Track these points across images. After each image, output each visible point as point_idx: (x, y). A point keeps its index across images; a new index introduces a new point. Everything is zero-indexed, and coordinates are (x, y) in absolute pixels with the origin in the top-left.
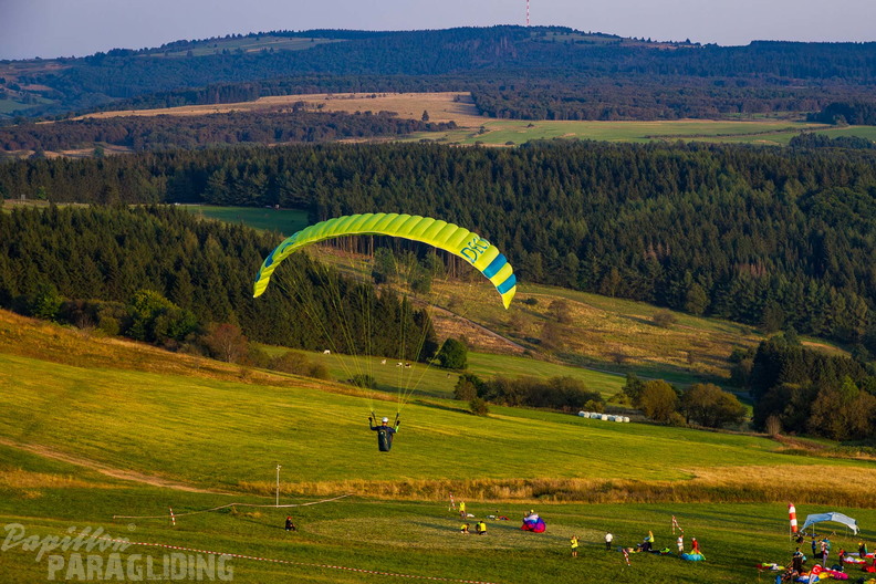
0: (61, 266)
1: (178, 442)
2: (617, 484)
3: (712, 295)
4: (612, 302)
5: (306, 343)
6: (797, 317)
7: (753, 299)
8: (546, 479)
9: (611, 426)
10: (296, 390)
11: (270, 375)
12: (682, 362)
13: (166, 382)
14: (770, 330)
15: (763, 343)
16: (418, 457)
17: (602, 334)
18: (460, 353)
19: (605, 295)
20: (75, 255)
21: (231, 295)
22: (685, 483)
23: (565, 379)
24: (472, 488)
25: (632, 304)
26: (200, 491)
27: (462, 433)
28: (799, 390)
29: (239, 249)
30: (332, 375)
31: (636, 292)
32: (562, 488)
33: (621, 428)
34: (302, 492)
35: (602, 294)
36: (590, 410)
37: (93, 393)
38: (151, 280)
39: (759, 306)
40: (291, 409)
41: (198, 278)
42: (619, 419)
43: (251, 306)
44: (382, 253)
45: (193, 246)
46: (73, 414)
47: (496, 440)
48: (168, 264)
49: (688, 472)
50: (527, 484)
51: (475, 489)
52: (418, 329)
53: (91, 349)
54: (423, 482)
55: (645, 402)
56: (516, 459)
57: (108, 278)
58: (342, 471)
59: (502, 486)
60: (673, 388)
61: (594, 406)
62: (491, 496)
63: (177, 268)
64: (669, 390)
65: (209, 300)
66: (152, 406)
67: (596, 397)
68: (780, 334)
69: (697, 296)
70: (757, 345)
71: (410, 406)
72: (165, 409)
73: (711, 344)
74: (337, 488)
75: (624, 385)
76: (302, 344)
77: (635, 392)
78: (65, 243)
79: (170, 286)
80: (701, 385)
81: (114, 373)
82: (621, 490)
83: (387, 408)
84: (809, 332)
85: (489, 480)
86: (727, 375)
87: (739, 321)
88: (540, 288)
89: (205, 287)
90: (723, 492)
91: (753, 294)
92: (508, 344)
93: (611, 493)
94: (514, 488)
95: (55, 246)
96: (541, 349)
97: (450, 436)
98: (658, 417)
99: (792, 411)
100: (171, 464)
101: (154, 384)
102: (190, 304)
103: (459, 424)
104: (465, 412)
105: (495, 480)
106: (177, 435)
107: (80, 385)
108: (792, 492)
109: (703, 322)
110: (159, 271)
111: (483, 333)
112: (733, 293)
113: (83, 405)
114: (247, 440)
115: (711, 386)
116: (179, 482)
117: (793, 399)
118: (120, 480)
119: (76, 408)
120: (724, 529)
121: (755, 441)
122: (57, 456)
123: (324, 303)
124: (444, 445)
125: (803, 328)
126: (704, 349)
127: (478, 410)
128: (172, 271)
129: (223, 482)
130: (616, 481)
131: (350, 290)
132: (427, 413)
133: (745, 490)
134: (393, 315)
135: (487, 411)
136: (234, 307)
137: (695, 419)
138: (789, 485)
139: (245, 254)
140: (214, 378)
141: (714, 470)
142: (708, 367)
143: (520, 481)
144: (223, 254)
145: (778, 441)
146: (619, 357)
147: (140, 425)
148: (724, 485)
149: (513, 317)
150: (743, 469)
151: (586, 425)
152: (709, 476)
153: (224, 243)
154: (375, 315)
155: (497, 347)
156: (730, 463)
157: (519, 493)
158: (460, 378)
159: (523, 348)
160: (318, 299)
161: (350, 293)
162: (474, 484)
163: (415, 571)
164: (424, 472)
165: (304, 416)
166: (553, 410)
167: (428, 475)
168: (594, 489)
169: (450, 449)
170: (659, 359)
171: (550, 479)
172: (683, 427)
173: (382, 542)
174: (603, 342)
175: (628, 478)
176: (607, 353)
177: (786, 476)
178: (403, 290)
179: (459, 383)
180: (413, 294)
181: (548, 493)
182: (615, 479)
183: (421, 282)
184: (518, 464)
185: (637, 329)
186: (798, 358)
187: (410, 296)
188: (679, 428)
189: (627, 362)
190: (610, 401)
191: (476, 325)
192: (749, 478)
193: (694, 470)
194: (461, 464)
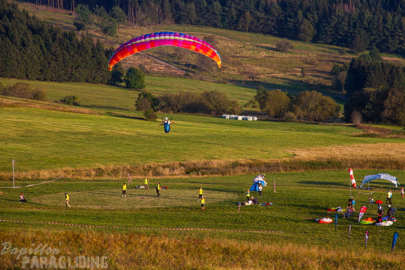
2: (243, 162)
3: (317, 27)
4: (247, 35)
5: (30, 76)
6: (378, 40)
7: (346, 29)
8: (195, 161)
9: (245, 124)
10: (23, 109)
11: (4, 100)
12: (297, 75)
14: (359, 50)
15: (353, 60)
16: (108, 151)
17: (240, 59)
18: (139, 77)
19: (242, 30)
22: (288, 160)
23: (212, 92)
24: (144, 170)
25: (261, 36)
28: (375, 92)
30: (49, 97)
31: (263, 27)
32: (204, 167)
33: (251, 125)
34: (30, 177)
35: (239, 30)
36: (230, 113)
39: (351, 33)
42: (250, 118)
44: (81, 8)
49: (290, 152)
50: (181, 165)
51: (146, 171)
54: (111, 167)
55: (268, 106)
56: (175, 149)
58: (57, 162)
59: (164, 167)
60: (287, 95)
61: (233, 110)
62: (157, 174)
64: (285, 96)
67: (234, 104)
68: (367, 52)
69: (306, 28)
70: (349, 61)
71: (102, 117)
73: (318, 62)
74: (54, 174)
75: (255, 94)
76: (27, 76)
77: (262, 100)
80: (307, 92)
82: (244, 166)
83: (87, 119)
84: (387, 51)
85: (156, 163)
86: (329, 84)
87: (338, 45)
88: (195, 28)
90: (313, 164)
91: (346, 24)
92: (174, 69)
93: (237, 169)
94: (172, 168)
96: (197, 71)
97: (130, 136)
98: (279, 117)
99: (370, 107)
103: (136, 127)
104: (141, 119)
105: (160, 163)
109: (312, 47)
111: (155, 63)
112: (332, 25)
115: (315, 92)
117: (371, 99)
120: (310, 188)
121: (344, 128)
123: (41, 46)
124: (126, 142)
125: (383, 47)
126: (311, 66)
127: (149, 117)
130: (242, 160)
131: (59, 36)
132: (114, 121)
133: (328, 162)
134: (90, 52)
135: (156, 117)
138: (359, 158)
141: (308, 150)
142: (316, 79)
143: (177, 163)
145: (360, 128)
146: (252, 75)
148: (314, 159)
149: (176, 50)
150: (328, 148)
151: (227, 124)
152: (304, 154)
154: (77, 53)
155: (166, 72)
156: (320, 144)
157: (175, 171)
158: (139, 95)
159: (184, 72)
160: (36, 44)
161: (59, 38)
162: (146, 166)
163: (105, 223)
164: (112, 160)
165: (30, 127)
166: (205, 115)
167: (115, 162)
168: (226, 166)
169: (130, 145)
170: (281, 75)
171: (196, 161)
172: (295, 122)
173: (84, 207)
174: (241, 64)
175: (249, 158)
176: (244, 72)
177: (358, 151)
178: (97, 34)
179: (138, 99)
180: (104, 36)
181: (195, 170)
182: (240, 159)
183: (109, 27)
184: (176, 152)
185: (265, 54)
186: (378, 69)
187: (102, 38)
188: (292, 123)
189: (258, 78)
190: (245, 106)
191: (150, 57)
192: (332, 154)
193: (294, 150)
194: (137, 154)
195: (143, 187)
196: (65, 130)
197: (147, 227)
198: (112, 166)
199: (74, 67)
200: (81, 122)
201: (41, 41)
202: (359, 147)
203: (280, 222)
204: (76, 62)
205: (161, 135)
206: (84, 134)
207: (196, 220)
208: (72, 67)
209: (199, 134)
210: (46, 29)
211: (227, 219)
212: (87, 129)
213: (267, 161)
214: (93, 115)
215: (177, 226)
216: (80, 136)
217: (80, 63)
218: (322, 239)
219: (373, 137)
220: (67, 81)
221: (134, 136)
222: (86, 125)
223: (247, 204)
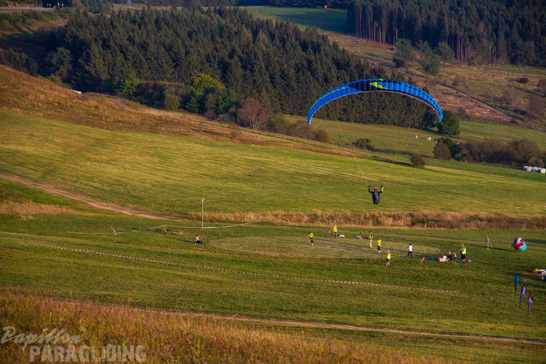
0: (141, 55)
1: (154, 183)
2: (483, 216)
8: (426, 212)
10: (272, 147)
11: (259, 136)
13: (168, 141)
16: (334, 196)
20: (153, 48)
21: (272, 77)
24: (365, 218)
26: (158, 218)
27: (382, 180)
29: (283, 41)
32: (435, 219)
34: (233, 220)
36: (532, 165)
37: (106, 148)
38: (210, 66)
40: (257, 161)
41: (247, 64)
43: (288, 86)
44: (402, 43)
45: (247, 39)
46: (83, 163)
47: (406, 184)
48: (224, 53)
50: (411, 215)
51: (367, 219)
53: (123, 117)
54: (329, 214)
56: (412, 198)
57: (177, 65)
58: (272, 205)
59: (389, 217)
61: (536, 162)
62: (378, 223)
63: (231, 56)
65: (254, 81)
66: (148, 158)
72: (156, 160)
74: (261, 217)
78: (145, 38)
79: (225, 70)
81: (130, 135)
82: (481, 220)
83: (339, 161)
85: (382, 212)
88: (532, 69)
89: (252, 71)
93: (472, 225)
95: (137, 39)
96: (526, 118)
100: (143, 198)
101: (159, 142)
102: (240, 84)
103: (386, 173)
104: (406, 164)
105: (386, 212)
106: (157, 178)
107: (100, 142)
110: (217, 59)
111: (479, 107)
113: (94, 156)
114: (209, 182)
116: (146, 212)
118: (102, 210)
119: (89, 159)
122: (61, 192)
128: (227, 59)
129: (178, 212)
130: (483, 214)
131: (366, 72)
132: (369, 165)
136: (275, 87)
139: (288, 45)
140: (210, 139)
143: (405, 213)
144: (271, 46)
147: (132, 171)
153: (272, 36)
155: (490, 117)
159: (511, 118)
160: (340, 80)
161: (366, 75)
162: (368, 215)
163: (268, 271)
164: (333, 206)
165: (263, 166)
166: (504, 165)
167: (335, 208)
168: (462, 219)
171: (429, 212)
173: (261, 253)
175: (494, 212)
178: (418, 73)
179: (437, 145)
180: (426, 75)
181: (423, 222)
183: (431, 65)
184: (411, 201)
187: (423, 77)
191: (474, 100)
194: (365, 201)
195: (343, 236)
196: (303, 172)
197: (310, 277)
198: (330, 212)
199: (381, 107)
200: (326, 164)
201: (346, 77)
203: (466, 281)
206: (319, 176)
207: (373, 273)
208: (379, 107)
209: (455, 184)
210: (353, 64)
211: (409, 275)
212: (326, 172)
213: (514, 217)
214: (351, 158)
215: (346, 279)
216: (313, 179)
217: (387, 103)
218: (495, 302)
220: (372, 123)
221: (375, 182)
222: (328, 167)
223: (441, 260)
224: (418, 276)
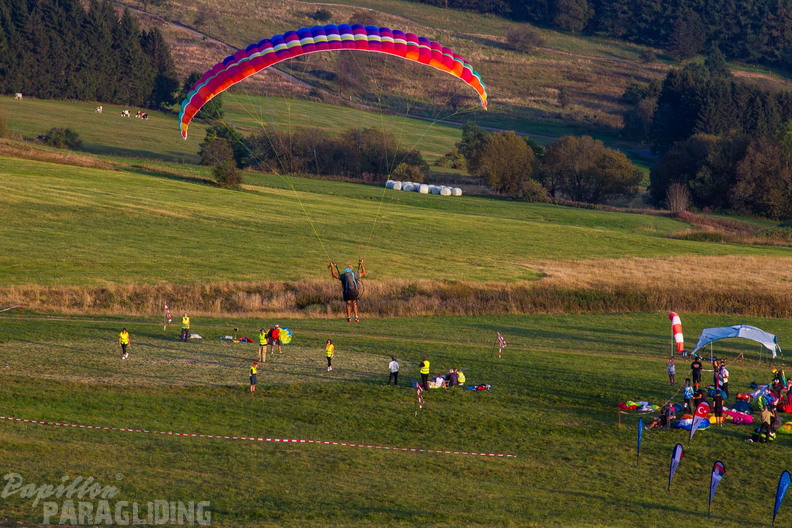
2: (426, 287)
4: (444, 15)
6: (725, 34)
7: (658, 7)
8: (319, 280)
9: (434, 202)
12: (548, 104)
14: (684, 55)
15: (671, 74)
16: (125, 250)
19: (435, 3)
22: (528, 285)
23: (366, 131)
24: (204, 296)
25: (476, 17)
27: (196, 214)
28: (719, 143)
33: (448, 205)
35: (429, 3)
36: (403, 179)
39: (667, 18)
42: (447, 191)
47: (247, 224)
49: (534, 269)
50: (288, 288)
51: (208, 298)
52: (148, 58)
54: (131, 287)
55: (487, 165)
56: (275, 253)
59: (249, 292)
60: (529, 143)
61: (408, 171)
62: (232, 306)
64: (522, 145)
67: (414, 159)
68: (700, 60)
69: (573, 4)
70: (662, 77)
71: (121, 175)
73: (595, 77)
75: (460, 140)
77: (473, 150)
80: (572, 138)
82: (429, 296)
83: (86, 177)
84: (743, 57)
85: (231, 283)
86: (618, 123)
87: (638, 42)
90: (584, 297)
92: (286, 80)
93: (414, 301)
94: (267, 294)
96: (336, 87)
97: (178, 219)
98: (506, 189)
99: (708, 175)
103: (193, 200)
104: (205, 182)
105: (240, 284)
108: (691, 297)
109: (583, 43)
115: (587, 140)
117: (710, 158)
120: (578, 352)
121: (650, 221)
124: (167, 233)
125: (736, 50)
126: (580, 84)
127: (225, 180)
130: (425, 283)
132: (146, 184)
133: (618, 294)
134: (108, 37)
135: (239, 180)
137: (564, 191)
138: (686, 286)
141: (574, 265)
142: (589, 112)
143: (278, 284)
145: (685, 220)
146: (456, 99)
148: (586, 286)
150: (618, 262)
151: (395, 201)
152: (564, 275)
154: (81, 38)
155: (270, 85)
156: (599, 253)
157: (274, 302)
158: (208, 131)
159: (310, 87)
162: (208, 288)
163: (102, 419)
164: (133, 272)
166: (347, 179)
167: (138, 277)
168: (390, 295)
169: (175, 238)
170: (515, 101)
171: (323, 281)
172: (544, 201)
173: (57, 377)
174: (431, 76)
175: (441, 278)
176: (436, 92)
177: (683, 272)
179: (206, 140)
180: (142, 5)
181: (319, 302)
182: (422, 280)
184: (277, 259)
185: (482, 56)
186: (724, 95)
187: (136, 8)
188: (537, 203)
189: (467, 107)
190: (436, 165)
192: (627, 275)
193: (543, 264)
194: (189, 260)
195: (197, 336)
197: (197, 431)
198: (131, 286)
199: (73, 66)
200: (72, 185)
202: (686, 262)
203: (508, 431)
204: (77, 57)
205: (246, 219)
206: (74, 210)
207: (312, 419)
208: (69, 66)
209: (334, 221)
211: (386, 419)
212: (84, 200)
213: (481, 287)
214: (101, 171)
215: (269, 433)
216: (65, 216)
217: (85, 59)
218: (605, 476)
219: (717, 241)
221: (187, 220)
222: (82, 191)
223: (432, 385)
224: (407, 422)
